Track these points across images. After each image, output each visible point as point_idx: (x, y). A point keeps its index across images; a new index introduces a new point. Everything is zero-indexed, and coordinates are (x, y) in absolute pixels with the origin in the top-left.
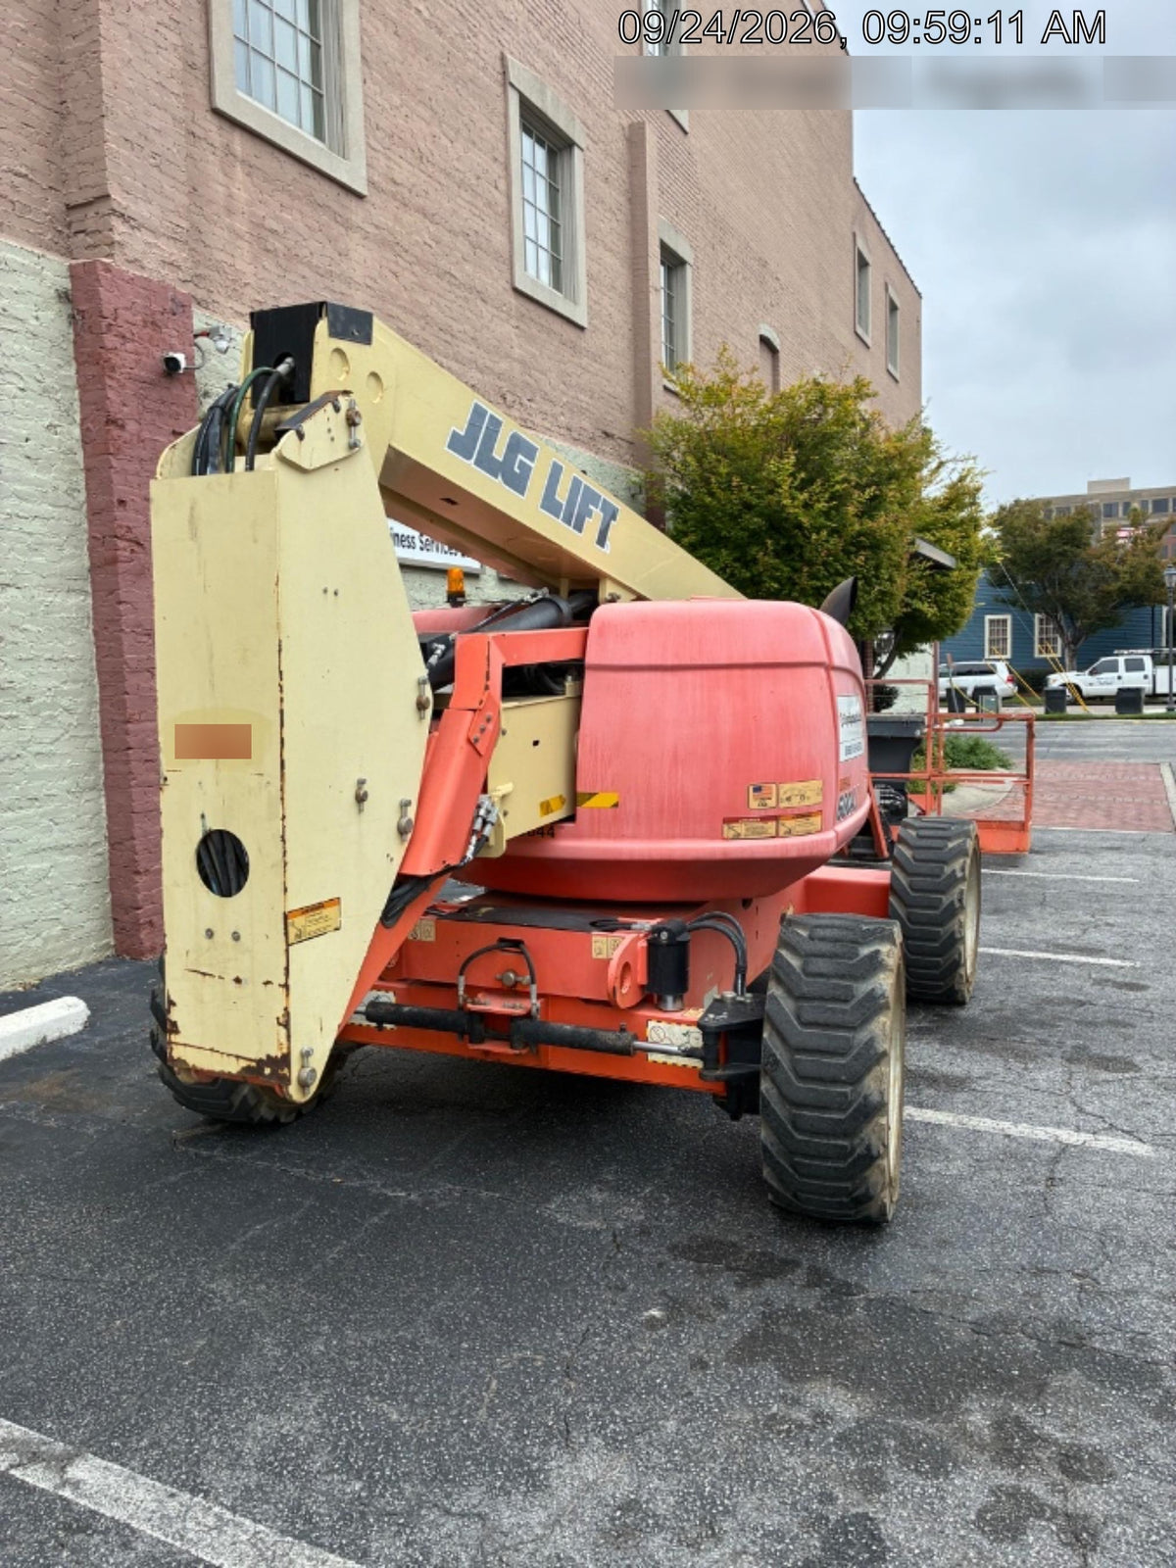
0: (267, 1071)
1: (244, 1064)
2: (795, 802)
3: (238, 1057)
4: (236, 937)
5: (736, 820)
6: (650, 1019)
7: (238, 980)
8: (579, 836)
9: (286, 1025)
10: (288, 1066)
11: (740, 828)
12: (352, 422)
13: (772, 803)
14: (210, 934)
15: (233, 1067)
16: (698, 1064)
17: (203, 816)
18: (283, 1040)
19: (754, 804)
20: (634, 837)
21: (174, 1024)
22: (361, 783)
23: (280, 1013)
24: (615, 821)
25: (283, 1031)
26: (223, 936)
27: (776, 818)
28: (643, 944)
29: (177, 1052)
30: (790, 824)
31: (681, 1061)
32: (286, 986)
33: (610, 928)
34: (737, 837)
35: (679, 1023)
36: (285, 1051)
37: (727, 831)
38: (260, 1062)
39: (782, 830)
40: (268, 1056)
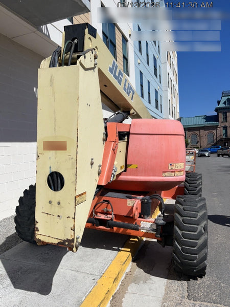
0: (67, 243)
1: (59, 241)
2: (179, 168)
3: (57, 239)
4: (59, 203)
5: (165, 172)
6: (141, 221)
7: (59, 216)
8: (127, 175)
9: (74, 230)
10: (74, 242)
11: (166, 174)
12: (95, 58)
13: (174, 168)
14: (50, 202)
15: (56, 242)
16: (155, 233)
17: (50, 167)
18: (73, 234)
19: (170, 168)
20: (141, 176)
21: (37, 228)
22: (92, 159)
23: (72, 226)
24: (136, 172)
25: (73, 231)
26: (55, 203)
27: (175, 172)
28: (140, 202)
29: (38, 237)
30: (177, 173)
31: (152, 232)
32: (74, 218)
33: (131, 198)
34: (165, 176)
35: (149, 222)
36: (73, 238)
37: (163, 175)
38: (65, 241)
39: (176, 175)
40: (67, 239)
